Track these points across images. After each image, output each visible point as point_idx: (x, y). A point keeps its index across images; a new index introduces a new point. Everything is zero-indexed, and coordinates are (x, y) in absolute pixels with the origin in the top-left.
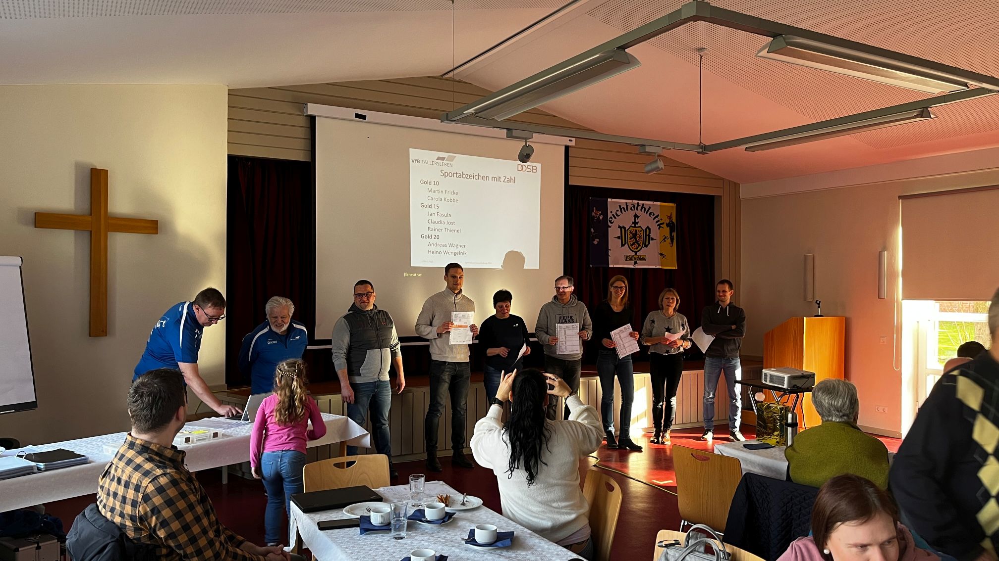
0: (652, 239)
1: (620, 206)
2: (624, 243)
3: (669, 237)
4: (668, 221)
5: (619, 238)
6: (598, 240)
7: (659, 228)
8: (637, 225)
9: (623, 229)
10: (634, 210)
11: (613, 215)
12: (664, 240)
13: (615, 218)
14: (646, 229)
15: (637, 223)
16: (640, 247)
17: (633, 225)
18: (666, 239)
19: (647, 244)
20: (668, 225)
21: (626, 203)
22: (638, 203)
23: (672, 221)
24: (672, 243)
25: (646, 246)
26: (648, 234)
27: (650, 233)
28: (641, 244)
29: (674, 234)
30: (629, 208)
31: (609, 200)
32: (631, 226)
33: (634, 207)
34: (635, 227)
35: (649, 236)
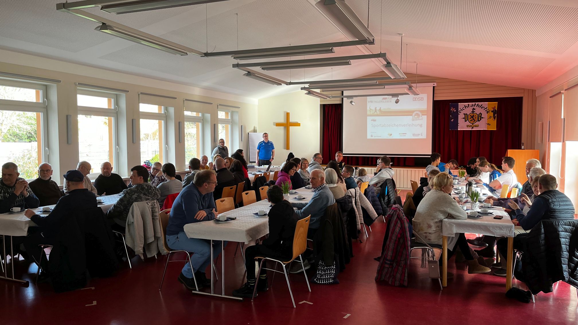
0: (483, 118)
1: (465, 106)
2: (466, 120)
3: (493, 116)
4: (493, 110)
5: (464, 118)
6: (453, 120)
7: (487, 113)
8: (474, 113)
9: (466, 115)
10: (473, 106)
11: (461, 110)
12: (490, 118)
13: (462, 110)
14: (479, 114)
15: (474, 112)
16: (475, 122)
17: (472, 113)
18: (491, 118)
19: (479, 120)
20: (492, 112)
21: (468, 104)
22: (475, 104)
23: (495, 110)
24: (495, 119)
25: (479, 121)
26: (480, 116)
27: (481, 115)
28: (476, 120)
29: (496, 115)
30: (470, 106)
31: (459, 104)
32: (470, 113)
33: (473, 105)
34: (473, 113)
35: (481, 117)
